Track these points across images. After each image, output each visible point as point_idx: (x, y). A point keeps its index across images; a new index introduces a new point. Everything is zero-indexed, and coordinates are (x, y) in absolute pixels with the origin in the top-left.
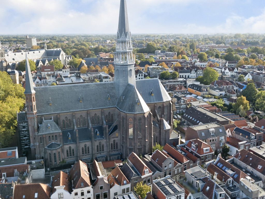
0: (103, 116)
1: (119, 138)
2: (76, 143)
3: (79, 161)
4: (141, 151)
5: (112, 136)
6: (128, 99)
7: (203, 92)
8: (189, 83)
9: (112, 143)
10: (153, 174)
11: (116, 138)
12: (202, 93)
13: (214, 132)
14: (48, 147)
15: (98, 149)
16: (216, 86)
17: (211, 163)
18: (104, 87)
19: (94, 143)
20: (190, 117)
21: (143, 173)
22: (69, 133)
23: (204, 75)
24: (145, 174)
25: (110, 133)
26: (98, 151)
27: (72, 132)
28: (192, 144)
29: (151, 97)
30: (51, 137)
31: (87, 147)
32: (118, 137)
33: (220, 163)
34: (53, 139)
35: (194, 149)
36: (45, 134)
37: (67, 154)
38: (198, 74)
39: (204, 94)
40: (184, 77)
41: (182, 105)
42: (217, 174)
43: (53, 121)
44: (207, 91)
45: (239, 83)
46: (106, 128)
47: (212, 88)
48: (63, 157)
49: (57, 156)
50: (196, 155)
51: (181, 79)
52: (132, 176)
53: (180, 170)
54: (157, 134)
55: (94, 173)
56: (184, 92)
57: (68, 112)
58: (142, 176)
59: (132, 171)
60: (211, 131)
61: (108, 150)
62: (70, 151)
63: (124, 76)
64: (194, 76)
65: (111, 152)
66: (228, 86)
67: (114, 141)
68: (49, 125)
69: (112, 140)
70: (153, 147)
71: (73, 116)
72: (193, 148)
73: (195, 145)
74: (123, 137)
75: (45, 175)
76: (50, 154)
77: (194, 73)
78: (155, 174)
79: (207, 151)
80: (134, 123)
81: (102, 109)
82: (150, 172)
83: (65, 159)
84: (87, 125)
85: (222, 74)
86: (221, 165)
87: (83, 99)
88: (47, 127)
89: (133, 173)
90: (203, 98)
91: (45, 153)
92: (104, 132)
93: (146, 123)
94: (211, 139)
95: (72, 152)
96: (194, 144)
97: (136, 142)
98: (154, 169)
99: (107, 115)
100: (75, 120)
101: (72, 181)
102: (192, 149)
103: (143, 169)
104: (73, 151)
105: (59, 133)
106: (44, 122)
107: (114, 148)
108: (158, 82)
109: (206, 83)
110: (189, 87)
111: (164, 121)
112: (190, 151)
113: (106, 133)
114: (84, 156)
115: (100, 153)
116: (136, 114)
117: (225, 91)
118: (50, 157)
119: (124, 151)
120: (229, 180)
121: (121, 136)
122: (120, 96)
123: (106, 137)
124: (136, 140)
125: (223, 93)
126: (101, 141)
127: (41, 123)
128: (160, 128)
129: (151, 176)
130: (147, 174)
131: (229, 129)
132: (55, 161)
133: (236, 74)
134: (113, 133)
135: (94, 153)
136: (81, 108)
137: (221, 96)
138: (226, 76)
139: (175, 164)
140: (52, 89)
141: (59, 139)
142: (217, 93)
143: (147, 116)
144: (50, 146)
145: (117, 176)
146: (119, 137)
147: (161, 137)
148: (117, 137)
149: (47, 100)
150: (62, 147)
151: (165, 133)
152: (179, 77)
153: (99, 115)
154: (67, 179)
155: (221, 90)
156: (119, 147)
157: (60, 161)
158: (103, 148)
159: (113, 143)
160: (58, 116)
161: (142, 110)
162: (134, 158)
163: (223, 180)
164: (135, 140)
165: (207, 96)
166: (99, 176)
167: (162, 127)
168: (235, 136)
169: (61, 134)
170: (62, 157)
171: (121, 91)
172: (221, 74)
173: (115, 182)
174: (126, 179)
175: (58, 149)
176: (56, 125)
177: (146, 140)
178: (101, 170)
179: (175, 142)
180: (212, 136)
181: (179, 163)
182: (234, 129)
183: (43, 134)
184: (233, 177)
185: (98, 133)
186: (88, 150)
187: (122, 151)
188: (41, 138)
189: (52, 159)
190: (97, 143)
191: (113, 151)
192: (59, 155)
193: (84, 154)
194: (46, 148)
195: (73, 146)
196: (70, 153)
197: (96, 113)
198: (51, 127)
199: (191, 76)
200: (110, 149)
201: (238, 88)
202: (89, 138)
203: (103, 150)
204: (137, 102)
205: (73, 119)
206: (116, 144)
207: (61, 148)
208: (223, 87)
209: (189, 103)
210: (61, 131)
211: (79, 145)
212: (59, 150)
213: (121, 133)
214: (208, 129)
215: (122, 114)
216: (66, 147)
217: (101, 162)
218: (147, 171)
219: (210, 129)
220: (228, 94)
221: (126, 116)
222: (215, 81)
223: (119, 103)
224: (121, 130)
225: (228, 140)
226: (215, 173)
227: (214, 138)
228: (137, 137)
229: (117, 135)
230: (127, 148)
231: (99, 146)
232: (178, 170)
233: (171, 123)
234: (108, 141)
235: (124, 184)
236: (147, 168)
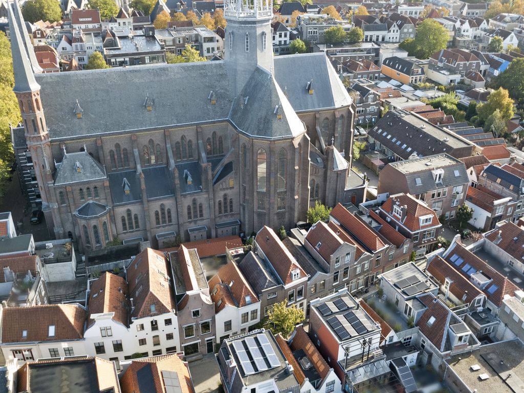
0: (200, 141)
1: (236, 190)
2: (142, 202)
3: (147, 249)
4: (284, 219)
5: (221, 185)
6: (256, 105)
7: (414, 77)
8: (386, 53)
9: (220, 201)
10: (309, 279)
11: (229, 190)
12: (413, 78)
13: (442, 177)
14: (80, 212)
15: (189, 213)
16: (441, 61)
17: (437, 256)
18: (201, 73)
19: (180, 203)
20: (387, 135)
21: (288, 279)
22: (125, 179)
23: (416, 36)
24: (291, 281)
25: (216, 178)
26: (190, 217)
27: (132, 176)
28: (395, 207)
29: (309, 96)
30: (85, 190)
31: (166, 209)
32: (233, 188)
33: (457, 254)
34: (89, 195)
35: (398, 216)
36: (71, 185)
37: (124, 224)
38: (405, 33)
39: (416, 80)
40: (375, 41)
41: (369, 105)
42: (452, 282)
43: (86, 155)
44: (423, 73)
45: (491, 55)
46: (206, 170)
47: (432, 67)
48: (115, 233)
49: (101, 230)
50: (401, 231)
51: (369, 46)
52: (265, 285)
53: (366, 266)
54: (319, 181)
55: (179, 276)
56: (374, 75)
57: (121, 133)
58: (285, 285)
59: (264, 275)
60: (437, 175)
61: (213, 216)
62: (130, 219)
63: (247, 49)
64: (395, 38)
65: (218, 219)
66: (468, 63)
67: (225, 195)
68: (78, 164)
69: (222, 193)
70: (310, 210)
71: (133, 142)
72: (396, 214)
73: (402, 209)
74: (245, 188)
75: (76, 273)
76: (84, 227)
77: (395, 31)
78: (314, 278)
79: (428, 223)
80: (270, 159)
81: (197, 125)
82: (303, 275)
83: (119, 236)
84: (165, 161)
85: (455, 34)
86: (459, 259)
87: (154, 102)
88: (74, 169)
89: (266, 278)
90: (413, 89)
91: (75, 224)
92: (203, 178)
93: (296, 161)
94: (435, 192)
95: (134, 221)
96: (399, 206)
97: (272, 201)
98: (311, 266)
99: (209, 139)
100: (139, 150)
101: (132, 299)
102: (394, 216)
103: (289, 271)
104: (136, 218)
105: (102, 181)
106: (66, 158)
107: (226, 211)
108: (325, 63)
109: (420, 55)
110: (384, 63)
111: (336, 151)
112: (389, 220)
113: (207, 179)
114: (160, 229)
115: (195, 222)
116: (274, 141)
117: (460, 73)
118: (86, 232)
119: (247, 218)
120: (477, 298)
121: (241, 187)
122: (238, 94)
123: (207, 188)
124: (272, 198)
125: (457, 77)
126: (197, 197)
127: (60, 160)
128: (325, 167)
129: (305, 283)
130: (297, 278)
131: (474, 168)
132: (98, 242)
133: (483, 33)
134: (222, 180)
135: (181, 221)
136: (151, 125)
137: (452, 84)
138: (463, 39)
139: (359, 254)
140: (82, 78)
141: (102, 195)
142: (444, 78)
143: (299, 144)
144: (84, 211)
145: (230, 282)
146: (235, 188)
147: (327, 187)
148: (231, 186)
149: (72, 106)
150: (112, 212)
151: (335, 178)
152: (364, 40)
153: (191, 139)
154: (121, 292)
155: (452, 71)
156: (234, 208)
157: (107, 241)
158: (201, 211)
159: (222, 200)
160: (99, 142)
161: (288, 130)
162: (268, 239)
163: (465, 298)
164: (270, 196)
165: (422, 85)
166: (191, 289)
167: (329, 166)
168: (486, 185)
169: (107, 184)
170: (112, 232)
171: (241, 85)
172: (454, 35)
173: (225, 298)
174: (250, 292)
175: (102, 216)
176: (93, 163)
177: (294, 196)
178: (195, 270)
179: (356, 196)
180: (437, 185)
181: (366, 252)
182: (485, 167)
183: (66, 186)
184: (485, 291)
185: (190, 179)
186: (170, 217)
187: (242, 217)
188: (61, 193)
189: (90, 238)
190: (187, 202)
191: (224, 217)
192: (106, 229)
193: (159, 224)
194: (76, 213)
195: (135, 209)
196: (131, 223)
197: (186, 135)
198: (83, 168)
199: (390, 38)
200: (217, 213)
201: (488, 66)
202: (171, 191)
203: (201, 215)
204: (277, 112)
205: (133, 149)
206: (228, 203)
207: (108, 215)
208: (459, 64)
209: (384, 100)
210: (106, 177)
211: (148, 207)
212: (104, 219)
213: (241, 180)
214: (430, 170)
215: (243, 139)
216: (121, 211)
217: (196, 249)
218: (298, 274)
219: (433, 169)
220: (467, 81)
221: (252, 145)
222: (440, 51)
223: (235, 112)
224: (241, 173)
225: (471, 194)
226: (447, 280)
227: (441, 191)
228: (275, 190)
229: (232, 182)
230: (254, 212)
231: (192, 207)
232: (363, 265)
233: (349, 154)
234: (212, 197)
235: (245, 304)
236: (297, 267)
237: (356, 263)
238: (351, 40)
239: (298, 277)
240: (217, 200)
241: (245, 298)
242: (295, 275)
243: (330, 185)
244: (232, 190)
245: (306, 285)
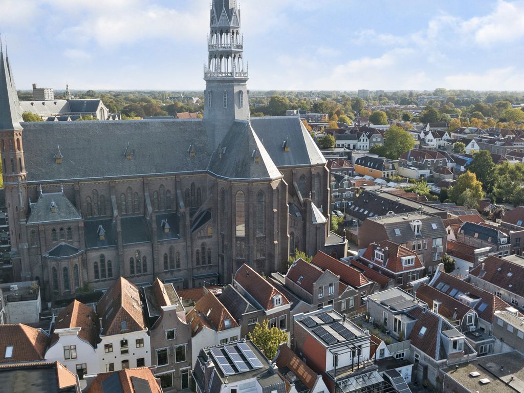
0: (179, 191)
2: (117, 248)
3: (120, 279)
4: (264, 267)
5: (199, 233)
6: (234, 151)
7: (386, 172)
8: (356, 156)
9: (198, 250)
10: (292, 307)
11: (207, 239)
12: (384, 173)
13: (420, 229)
14: (50, 254)
15: (166, 262)
16: (410, 160)
17: (422, 283)
18: (181, 129)
19: (157, 249)
20: (364, 211)
21: (269, 304)
22: (100, 226)
23: (385, 142)
24: (273, 307)
25: (193, 228)
26: (166, 268)
27: (108, 225)
28: (376, 251)
29: (285, 154)
30: (58, 231)
31: (142, 256)
32: (211, 236)
33: (442, 282)
34: (62, 236)
35: (380, 260)
36: (44, 225)
37: (96, 272)
38: (374, 142)
39: (388, 175)
40: (347, 146)
41: (345, 191)
42: (440, 303)
43: (63, 196)
44: (394, 168)
45: (455, 155)
46: (184, 216)
47: (400, 164)
48: (86, 280)
49: (71, 273)
50: (384, 273)
51: (342, 150)
52: (245, 310)
53: (351, 303)
54: (298, 233)
55: (153, 303)
56: (348, 172)
57: (99, 180)
58: (266, 310)
59: (244, 301)
60: (415, 226)
61: (190, 266)
62: (103, 266)
63: (225, 106)
64: (365, 147)
65: (195, 271)
66: (435, 161)
67: (203, 244)
68: (53, 203)
69: (200, 242)
70: (289, 258)
71: (111, 188)
72: (378, 259)
73: (383, 252)
74: (223, 236)
75: (41, 315)
76: (54, 270)
77: (365, 140)
78: (296, 307)
79: (410, 265)
80: (248, 201)
81: (176, 175)
82: (285, 302)
83: (90, 284)
84: (142, 210)
85: (421, 143)
86: (445, 286)
87: (134, 153)
88: (49, 209)
89: (247, 304)
90: (386, 182)
91: (44, 266)
92: (181, 224)
93: (275, 204)
94: (415, 243)
95: (107, 268)
96: (380, 250)
97: (251, 245)
98: (293, 297)
99: (188, 190)
100: (116, 198)
101: (101, 318)
102: (376, 261)
103: (270, 296)
104: (110, 265)
105: (78, 222)
106: (42, 198)
107: (204, 262)
108: (299, 125)
109: (391, 157)
110: (357, 162)
111: (314, 206)
112: (371, 266)
113: (184, 225)
114: (134, 279)
115: (172, 272)
116: (253, 182)
117: (429, 169)
118: (55, 276)
119: (225, 268)
120: (468, 314)
121: (220, 235)
122: (216, 148)
123: (185, 236)
124: (251, 241)
125: (426, 172)
126: (174, 245)
127: (35, 200)
128: (304, 219)
129: (286, 311)
130: (279, 306)
131: (451, 226)
132: (67, 287)
133: (446, 143)
134: (200, 228)
135: (157, 270)
136: (130, 173)
137: (423, 178)
138: (429, 147)
139: (342, 289)
140: (65, 128)
141: (76, 238)
142: (413, 173)
143: (277, 188)
144: (56, 252)
145: (208, 311)
146: (213, 238)
147: (307, 240)
148: (208, 236)
149: (52, 152)
150: (84, 256)
151: (315, 231)
152: (337, 146)
153: (169, 189)
154: (90, 318)
155: (421, 167)
156: (213, 259)
157: (77, 288)
158: (178, 261)
159: (200, 249)
160: (77, 187)
161: (265, 173)
162: (248, 274)
163: (455, 316)
164: (249, 240)
165: (395, 178)
166: (166, 305)
167: (308, 219)
168: (465, 242)
169: (82, 224)
170: (83, 278)
171: (219, 139)
172: (419, 143)
173: (203, 323)
174: (230, 316)
175: (74, 257)
176: (69, 204)
177: (274, 241)
178: (170, 299)
179: (338, 251)
180: (417, 236)
181: (349, 286)
182: (462, 226)
183: (39, 225)
184: (476, 309)
185: (167, 226)
186: (145, 265)
187: (220, 269)
188: (33, 232)
189: (58, 282)
190: (164, 249)
191: (201, 269)
192: (76, 273)
193: (134, 273)
194: (47, 255)
195: (109, 254)
196: (103, 271)
197: (164, 184)
198: (59, 208)
199: (360, 146)
200: (195, 264)
201: (454, 165)
202: (147, 237)
203: (178, 266)
204: (254, 155)
205: (110, 195)
206: (206, 254)
207: (80, 257)
208: (426, 161)
209: (359, 188)
210: (81, 218)
211: (123, 252)
212: (76, 261)
213: (219, 228)
214: (408, 222)
215: (222, 184)
216: (94, 256)
217: (172, 284)
218: (279, 300)
219: (411, 221)
220: (436, 175)
221: (231, 187)
222: (408, 152)
223: (213, 163)
224: (219, 221)
225: (451, 248)
226: (435, 302)
227: (420, 242)
228: (254, 235)
229: (210, 231)
230: (232, 260)
231: (168, 256)
232: (348, 301)
233: (327, 213)
234: (190, 244)
235: (224, 328)
236: (279, 293)
237: (340, 297)
238: (324, 146)
239: (279, 302)
240: (195, 249)
241: (223, 322)
242: (277, 300)
243: (310, 238)
244: (210, 239)
245: (289, 315)
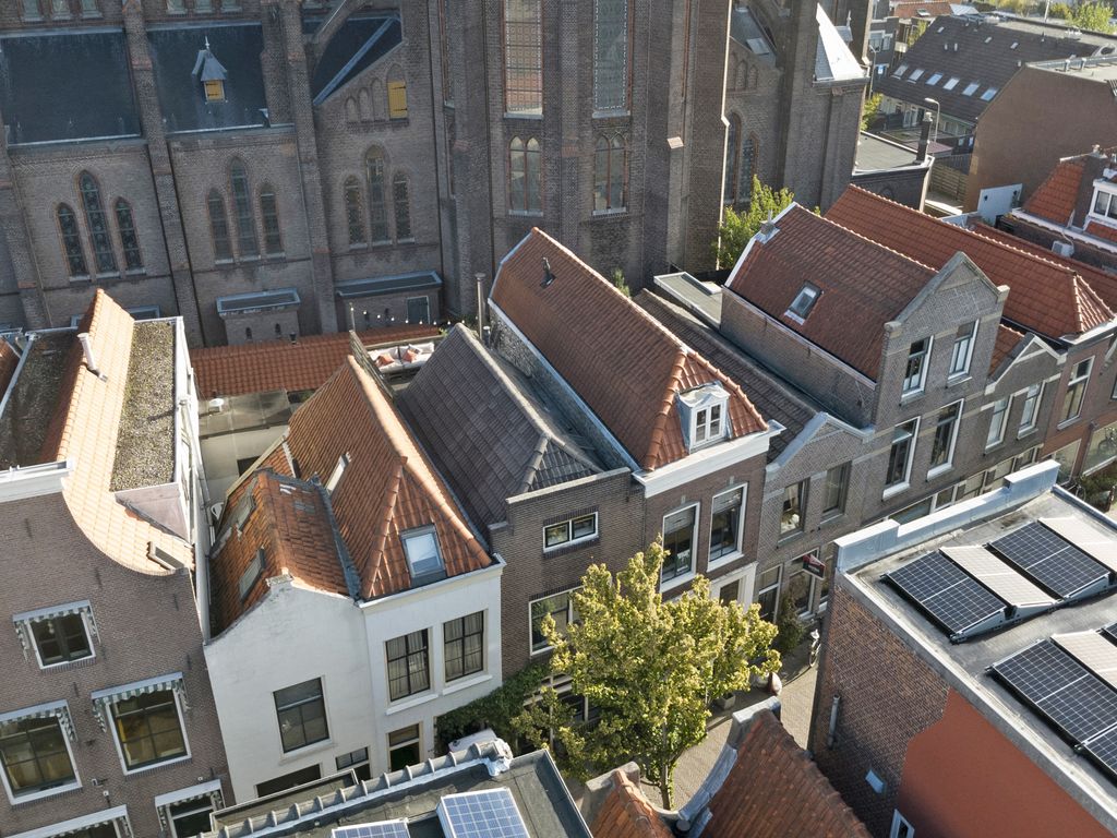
1: (417, 133)
5: (352, 107)
9: (351, 181)
10: (777, 447)
11: (389, 133)
15: (219, 228)
19: (165, 167)
21: (659, 436)
24: (683, 452)
26: (222, 248)
28: (1100, 186)
31: (108, 200)
32: (405, 122)
35: (1115, 223)
52: (526, 467)
53: (1029, 412)
58: (645, 470)
59: (524, 417)
61: (322, 244)
65: (346, 265)
67: (372, 152)
69: (357, 145)
74: (453, 119)
78: (797, 446)
82: (743, 425)
84: (113, 7)
89: (536, 434)
102: (1097, 230)
103: (666, 390)
107: (380, 231)
112: (1066, 251)
115: (250, 270)
119: (463, 250)
121: (440, 117)
123: (288, 115)
124: (570, 135)
126: (245, 153)
129: (747, 470)
130: (713, 442)
134: (355, 81)
135: (179, 256)
139: (1004, 352)
146: (413, 126)
148: (393, 119)
151: (820, 117)
158: (271, 223)
159: (361, 175)
162: (550, 276)
173: (282, 554)
178: (131, 400)
181: (1037, 339)
186: (129, 239)
187: (448, 254)
190: (203, 174)
191: (372, 258)
193: (84, 271)
200: (342, 236)
203: (274, 243)
206: (389, 195)
209: (907, 22)
213: (436, 83)
218: (716, 413)
224: (435, 52)
228: (583, 113)
229: (398, 98)
230: (492, 219)
231: (227, 201)
232: (1018, 406)
234: (313, 151)
235: (404, 581)
236: (713, 377)
237: (990, 389)
239: (715, 425)
240: (340, 176)
241: (399, 545)
242: (701, 416)
244: (402, 131)
245: (758, 487)
